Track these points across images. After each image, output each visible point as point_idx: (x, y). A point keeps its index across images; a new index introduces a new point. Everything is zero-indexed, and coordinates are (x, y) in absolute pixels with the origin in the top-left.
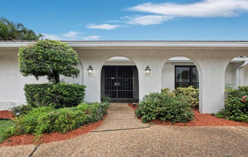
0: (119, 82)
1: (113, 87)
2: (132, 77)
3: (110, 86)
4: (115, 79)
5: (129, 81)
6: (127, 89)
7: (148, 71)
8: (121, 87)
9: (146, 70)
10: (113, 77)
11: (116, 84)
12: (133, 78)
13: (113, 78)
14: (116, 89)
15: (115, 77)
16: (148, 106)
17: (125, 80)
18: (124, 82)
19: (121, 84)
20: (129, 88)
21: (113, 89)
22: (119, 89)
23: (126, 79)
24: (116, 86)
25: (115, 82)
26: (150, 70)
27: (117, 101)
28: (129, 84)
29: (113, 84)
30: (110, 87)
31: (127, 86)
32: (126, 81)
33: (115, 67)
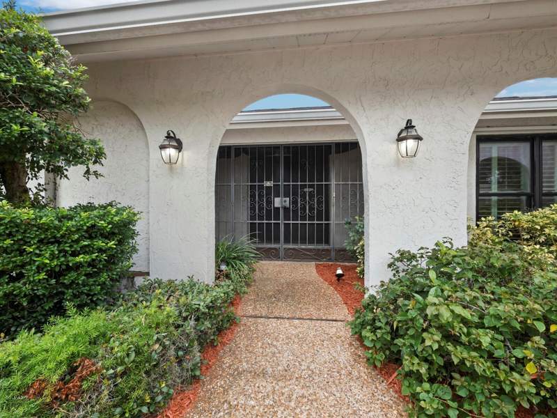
0: (286, 195)
1: (269, 212)
2: (327, 179)
3: (261, 209)
4: (276, 187)
5: (320, 192)
6: (311, 218)
7: (411, 143)
8: (295, 212)
9: (400, 139)
10: (269, 179)
11: (278, 202)
12: (333, 183)
13: (268, 184)
14: (277, 218)
15: (276, 180)
16: (456, 340)
17: (307, 190)
18: (303, 195)
19: (295, 202)
20: (320, 212)
21: (269, 218)
22: (287, 218)
23: (310, 186)
24: (279, 208)
25: (275, 197)
26: (419, 138)
27: (282, 253)
28: (319, 203)
29: (269, 202)
30: (259, 211)
31: (311, 209)
32: (310, 192)
33: (276, 148)
